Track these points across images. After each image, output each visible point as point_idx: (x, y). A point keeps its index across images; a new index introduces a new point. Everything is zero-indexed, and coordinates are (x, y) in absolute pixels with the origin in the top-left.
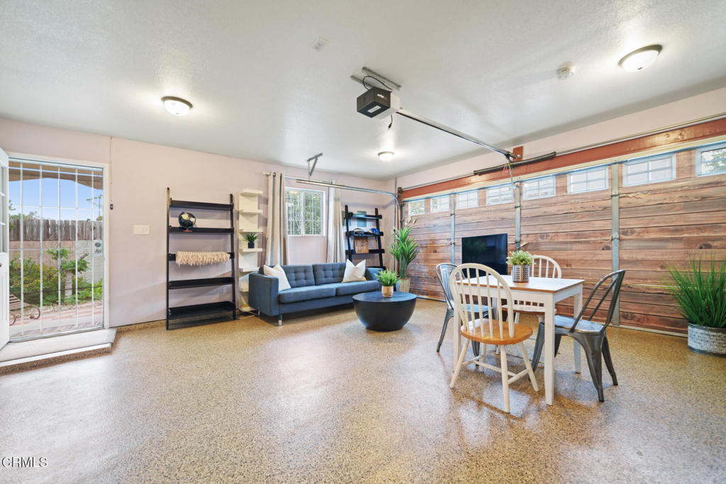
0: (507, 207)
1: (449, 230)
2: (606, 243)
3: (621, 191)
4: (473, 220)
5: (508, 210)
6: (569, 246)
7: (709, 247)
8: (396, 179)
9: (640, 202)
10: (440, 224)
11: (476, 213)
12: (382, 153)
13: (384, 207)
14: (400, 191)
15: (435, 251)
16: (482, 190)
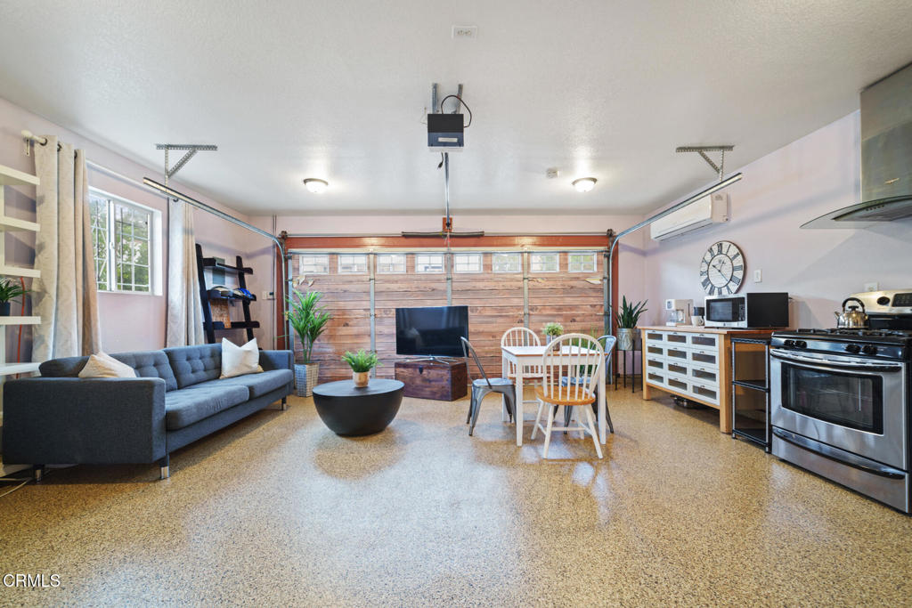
0: (438, 277)
1: (367, 298)
2: (521, 317)
3: (530, 276)
4: (399, 288)
5: (439, 281)
6: (494, 319)
7: (574, 321)
8: (275, 217)
9: (540, 285)
10: (353, 290)
11: (402, 281)
12: (310, 180)
13: (250, 256)
14: (284, 237)
15: (347, 325)
16: (410, 256)
